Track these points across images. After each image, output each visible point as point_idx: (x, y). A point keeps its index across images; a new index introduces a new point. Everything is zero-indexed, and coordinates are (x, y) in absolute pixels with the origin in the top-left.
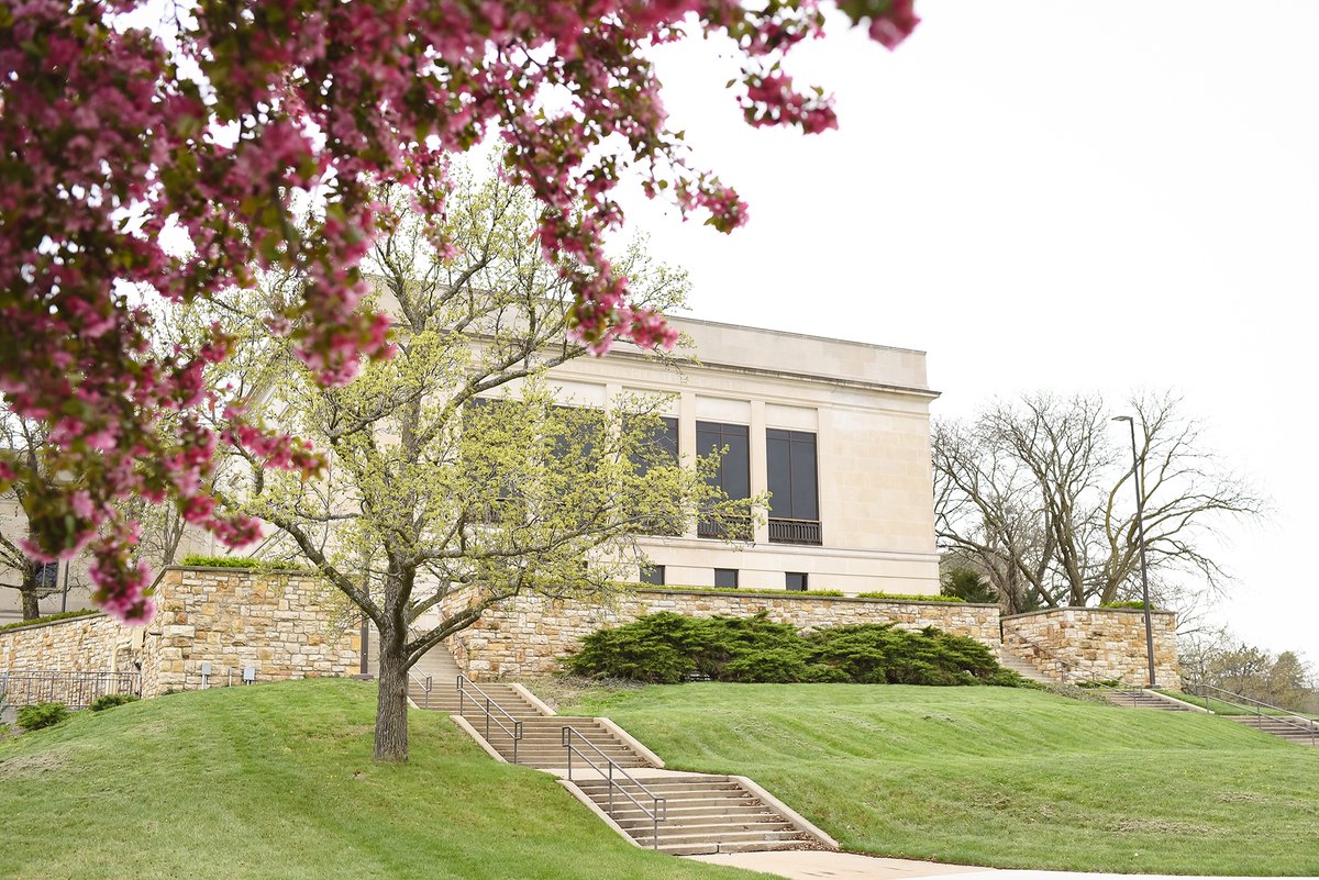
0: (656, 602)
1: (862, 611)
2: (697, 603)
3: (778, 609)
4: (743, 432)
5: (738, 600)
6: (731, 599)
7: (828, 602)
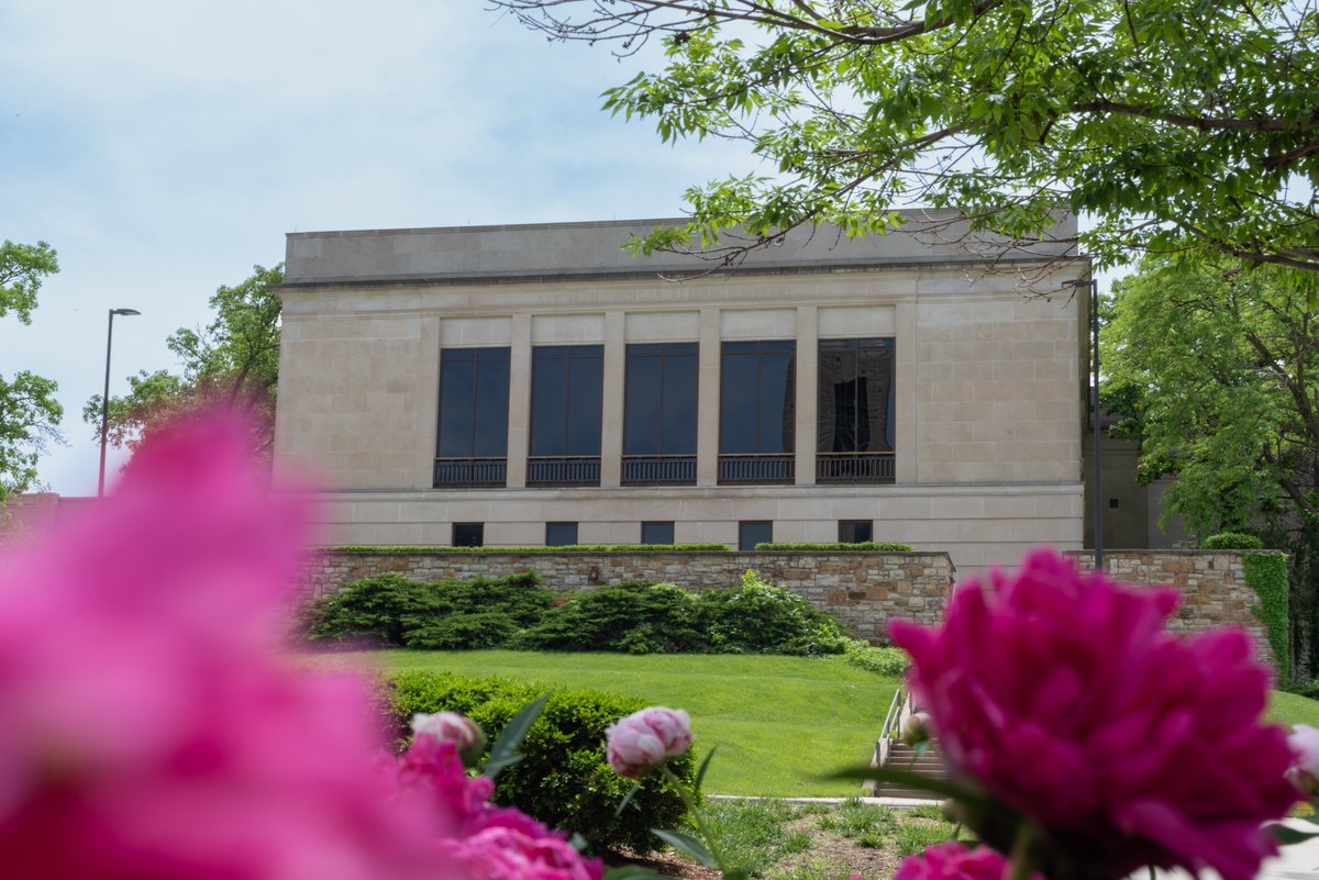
0: (466, 567)
1: (732, 567)
2: (516, 565)
3: (618, 569)
4: (787, 349)
5: (564, 560)
6: (557, 559)
7: (686, 558)
